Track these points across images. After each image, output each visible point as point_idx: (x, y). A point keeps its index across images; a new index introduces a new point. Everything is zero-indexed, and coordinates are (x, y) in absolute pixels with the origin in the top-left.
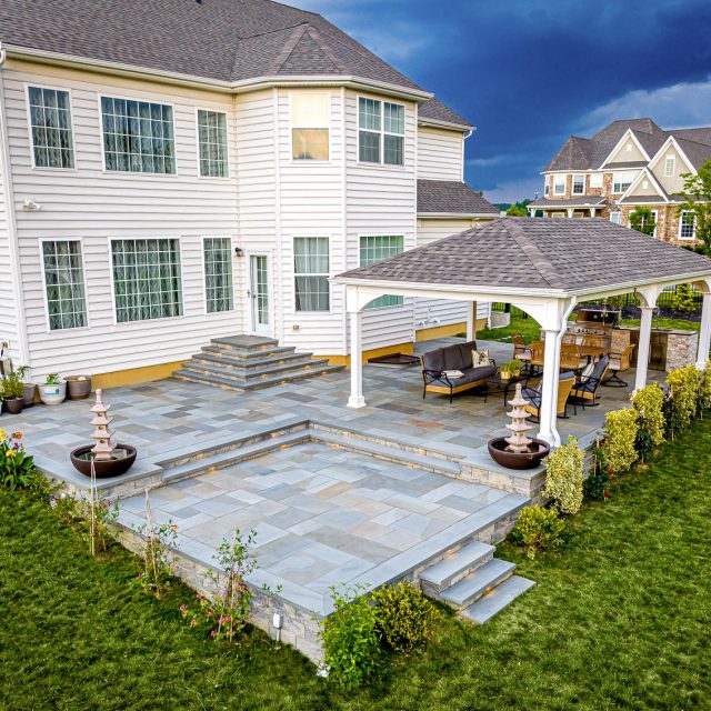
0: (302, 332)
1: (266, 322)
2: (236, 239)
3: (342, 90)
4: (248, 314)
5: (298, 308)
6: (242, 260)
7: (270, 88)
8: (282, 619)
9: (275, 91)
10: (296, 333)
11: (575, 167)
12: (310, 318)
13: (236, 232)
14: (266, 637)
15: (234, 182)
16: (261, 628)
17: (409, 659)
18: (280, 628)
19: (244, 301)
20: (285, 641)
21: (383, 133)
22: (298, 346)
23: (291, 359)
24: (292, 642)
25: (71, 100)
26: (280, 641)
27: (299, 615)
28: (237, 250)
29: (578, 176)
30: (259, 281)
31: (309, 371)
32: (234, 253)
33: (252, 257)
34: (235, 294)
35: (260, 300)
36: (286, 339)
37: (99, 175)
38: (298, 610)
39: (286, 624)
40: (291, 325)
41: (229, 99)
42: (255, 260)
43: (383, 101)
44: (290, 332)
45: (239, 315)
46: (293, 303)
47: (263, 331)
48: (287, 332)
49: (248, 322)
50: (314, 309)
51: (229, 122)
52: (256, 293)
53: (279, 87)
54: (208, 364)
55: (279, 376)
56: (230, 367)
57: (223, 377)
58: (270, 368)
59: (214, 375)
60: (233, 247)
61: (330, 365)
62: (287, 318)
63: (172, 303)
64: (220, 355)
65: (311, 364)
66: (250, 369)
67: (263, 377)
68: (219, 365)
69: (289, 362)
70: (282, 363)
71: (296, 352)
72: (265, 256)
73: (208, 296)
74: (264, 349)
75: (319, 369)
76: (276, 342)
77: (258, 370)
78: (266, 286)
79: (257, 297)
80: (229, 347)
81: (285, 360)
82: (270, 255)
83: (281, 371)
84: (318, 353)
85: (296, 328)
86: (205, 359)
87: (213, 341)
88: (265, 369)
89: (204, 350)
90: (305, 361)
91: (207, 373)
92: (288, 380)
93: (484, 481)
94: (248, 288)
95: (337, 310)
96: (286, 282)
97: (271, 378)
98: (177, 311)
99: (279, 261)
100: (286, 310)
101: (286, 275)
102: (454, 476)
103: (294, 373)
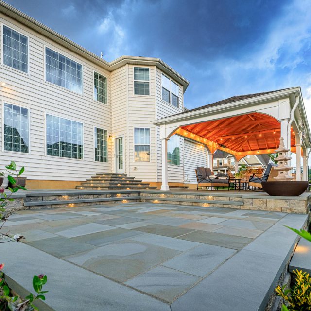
0: (138, 170)
1: (122, 168)
2: (110, 132)
3: (155, 67)
4: (114, 165)
7: (125, 65)
9: (127, 65)
10: (135, 171)
11: (219, 158)
12: (142, 164)
13: (110, 129)
15: (109, 107)
21: (171, 92)
22: (136, 177)
25: (28, 42)
28: (110, 136)
29: (221, 160)
30: (119, 150)
31: (140, 186)
33: (116, 138)
34: (109, 156)
35: (119, 159)
36: (131, 174)
40: (133, 167)
41: (109, 73)
43: (171, 80)
44: (132, 170)
45: (110, 165)
46: (134, 157)
49: (114, 168)
51: (108, 82)
52: (118, 155)
53: (129, 64)
54: (94, 182)
55: (126, 186)
56: (103, 181)
57: (99, 185)
58: (123, 182)
59: (95, 185)
60: (108, 135)
61: (150, 186)
62: (131, 164)
63: (78, 153)
64: (99, 179)
65: (141, 184)
66: (112, 182)
67: (119, 185)
68: (98, 182)
69: (131, 182)
70: (128, 182)
71: (135, 180)
72: (122, 137)
73: (96, 154)
74: (120, 176)
75: (145, 186)
76: (126, 175)
77: (116, 182)
78: (122, 152)
79: (118, 157)
80: (104, 176)
81: (130, 181)
82: (124, 136)
83: (128, 184)
84: (144, 181)
85: (135, 168)
86: (93, 180)
87: (97, 174)
88: (120, 182)
89: (92, 177)
90: (139, 183)
91: (92, 185)
92: (130, 188)
93: (264, 207)
94: (114, 153)
95: (153, 161)
96: (131, 148)
97: (123, 186)
98: (80, 157)
99: (128, 138)
100: (131, 160)
101: (131, 144)
102: (239, 207)
103: (133, 186)
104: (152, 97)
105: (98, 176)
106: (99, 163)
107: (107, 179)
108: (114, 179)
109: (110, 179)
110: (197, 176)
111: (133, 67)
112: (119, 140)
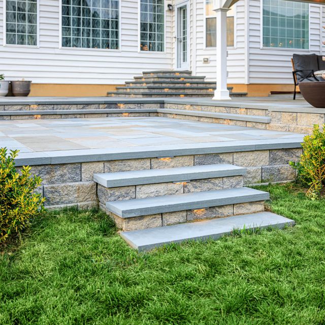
0: (211, 64)
1: (186, 60)
4: (175, 56)
5: (208, 45)
6: (173, 14)
19: (172, 46)
22: (207, 76)
23: (198, 83)
28: (169, 5)
32: (166, 8)
33: (180, 9)
34: (166, 40)
35: (184, 43)
36: (199, 70)
40: (202, 58)
44: (201, 64)
46: (204, 41)
48: (199, 64)
49: (175, 62)
52: (182, 37)
54: (134, 85)
55: (181, 92)
60: (166, 3)
62: (199, 52)
64: (143, 79)
69: (195, 86)
70: (188, 85)
71: (206, 80)
72: (186, 6)
73: (142, 38)
74: (178, 75)
76: (190, 73)
78: (186, 31)
79: (182, 41)
80: (152, 74)
81: (191, 83)
82: (188, 4)
83: (185, 88)
85: (206, 61)
87: (144, 73)
88: (171, 85)
89: (134, 78)
91: (128, 90)
92: (186, 95)
93: (293, 126)
94: (175, 34)
95: (240, 45)
96: (199, 23)
97: (174, 91)
98: (116, 45)
99: (194, 7)
100: (199, 47)
101: (199, 18)
102: (264, 126)
103: (196, 92)
106: (148, 54)
110: (294, 73)
112: (183, 11)
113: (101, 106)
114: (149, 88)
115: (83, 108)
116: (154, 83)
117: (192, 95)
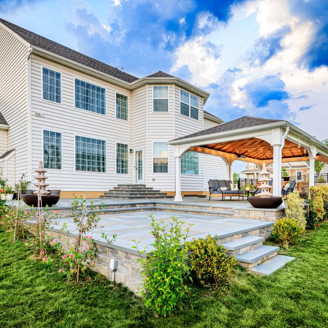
0: (156, 181)
1: (141, 179)
2: (130, 146)
3: (174, 85)
4: (134, 176)
5: (155, 171)
6: (133, 154)
7: (145, 85)
8: (116, 263)
9: (147, 86)
10: (154, 182)
12: (160, 175)
13: (130, 143)
14: (105, 279)
15: (130, 123)
16: (103, 274)
17: (216, 294)
18: (115, 270)
19: (133, 171)
20: (118, 281)
21: (190, 105)
22: (154, 187)
23: (151, 191)
24: (123, 281)
25: (61, 77)
26: (115, 281)
27: (129, 258)
28: (130, 150)
30: (139, 162)
31: (158, 195)
32: (129, 151)
33: (136, 152)
34: (129, 168)
35: (139, 170)
36: (149, 184)
37: (72, 108)
38: (127, 253)
39: (119, 267)
40: (151, 178)
41: (129, 92)
42: (138, 153)
43: (190, 94)
44: (151, 181)
45: (130, 176)
46: (153, 169)
47: (140, 182)
48: (150, 181)
49: (134, 179)
50: (161, 172)
51: (129, 100)
52: (138, 167)
53: (149, 84)
54: (116, 192)
55: (145, 196)
56: (124, 192)
57: (120, 195)
58: (142, 193)
59: (117, 195)
60: (129, 148)
61: (167, 195)
62: (150, 175)
63: (101, 167)
64: (120, 189)
65: (159, 194)
66: (132, 192)
67: (138, 195)
68: (119, 192)
69: (150, 192)
70: (147, 192)
71: (153, 190)
72: (142, 151)
73: (117, 167)
74: (139, 187)
75: (163, 196)
76: (145, 186)
77: (136, 192)
78: (141, 164)
80: (125, 187)
81: (148, 191)
82: (143, 150)
83: (146, 194)
84: (162, 190)
85: (154, 180)
86: (114, 191)
87: (118, 185)
88: (139, 193)
89: (114, 188)
90: (157, 192)
91: (114, 195)
92: (148, 198)
93: (247, 216)
94: (134, 165)
95: (171, 172)
96: (150, 161)
97: (141, 196)
98: (104, 170)
99: (147, 152)
100: (149, 172)
101: (150, 157)
102: (230, 216)
103: (152, 196)
104: (171, 113)
105: (119, 187)
106: (120, 175)
107: (127, 189)
108: (133, 190)
109: (130, 190)
110: (209, 188)
111: (153, 86)
112: (139, 153)
113: (128, 206)
114: (130, 194)
115: (120, 208)
116: (131, 191)
117: (151, 198)
